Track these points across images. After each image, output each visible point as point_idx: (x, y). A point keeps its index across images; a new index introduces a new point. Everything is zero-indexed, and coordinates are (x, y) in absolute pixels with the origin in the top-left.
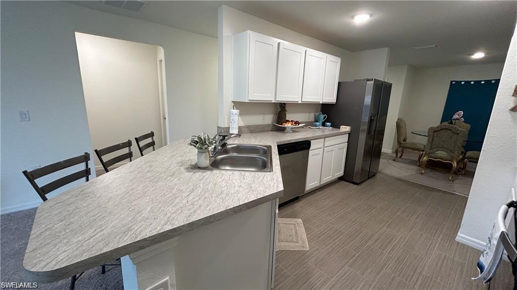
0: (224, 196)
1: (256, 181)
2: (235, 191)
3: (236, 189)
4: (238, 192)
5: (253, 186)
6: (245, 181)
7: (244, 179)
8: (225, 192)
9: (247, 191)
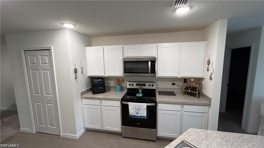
0: (225, 138)
1: (201, 139)
2: (217, 139)
3: (216, 140)
4: (216, 137)
5: (205, 137)
6: (207, 143)
7: (208, 145)
8: (224, 141)
9: (210, 136)
